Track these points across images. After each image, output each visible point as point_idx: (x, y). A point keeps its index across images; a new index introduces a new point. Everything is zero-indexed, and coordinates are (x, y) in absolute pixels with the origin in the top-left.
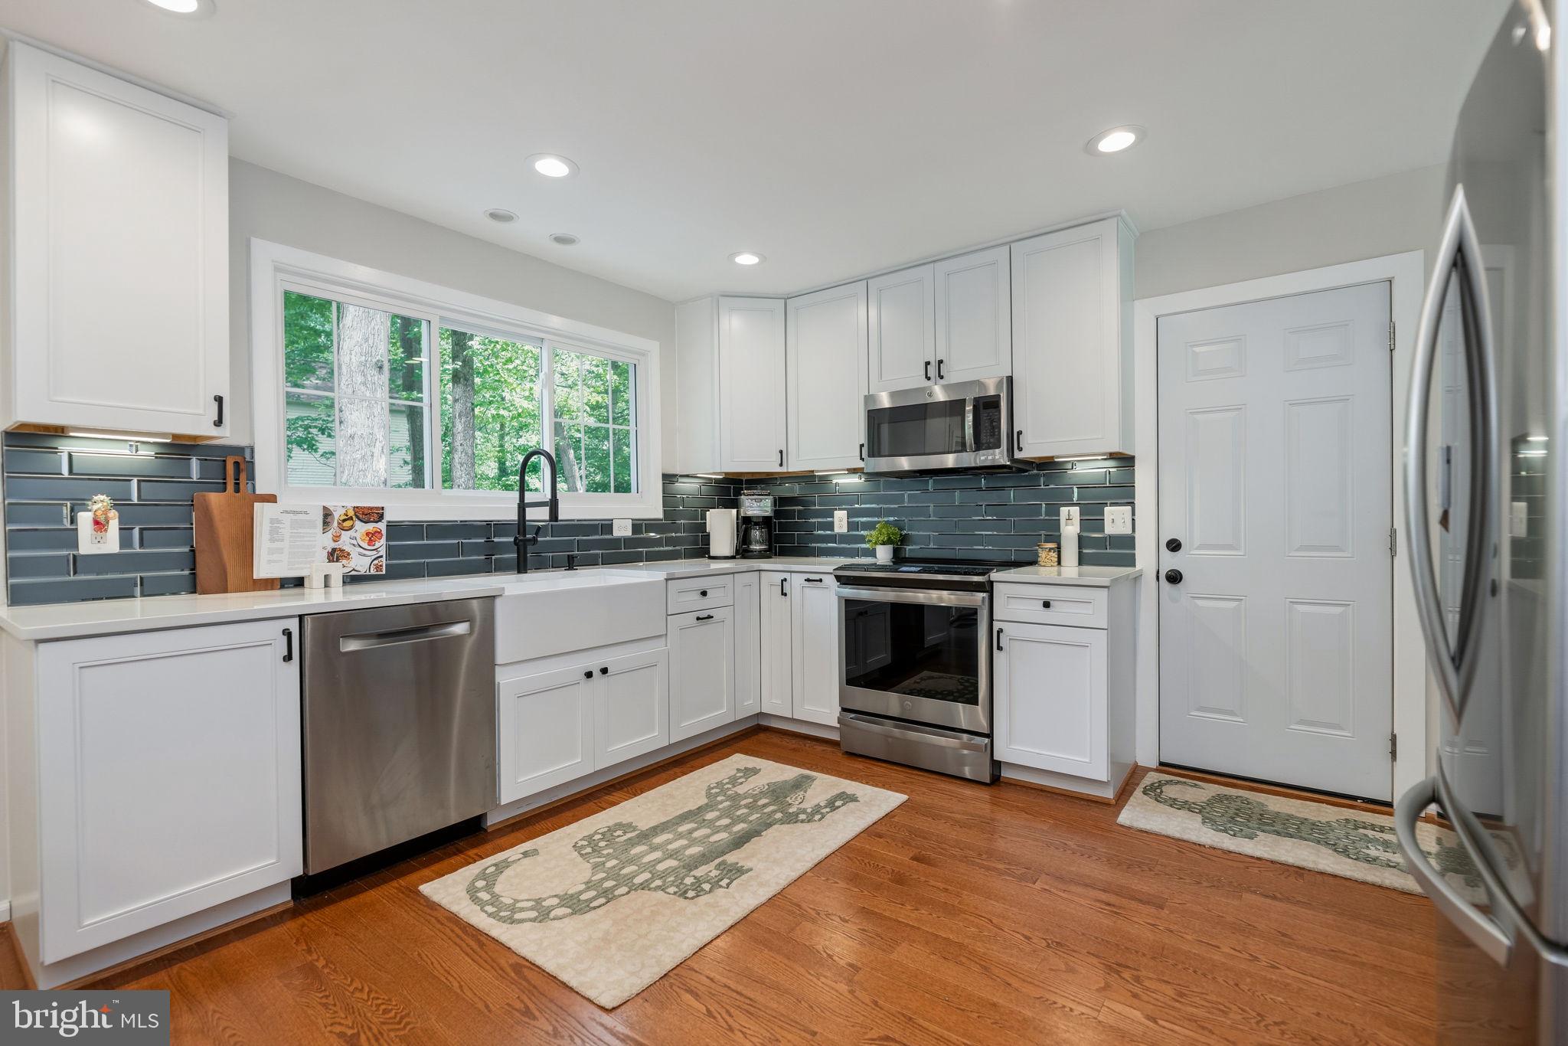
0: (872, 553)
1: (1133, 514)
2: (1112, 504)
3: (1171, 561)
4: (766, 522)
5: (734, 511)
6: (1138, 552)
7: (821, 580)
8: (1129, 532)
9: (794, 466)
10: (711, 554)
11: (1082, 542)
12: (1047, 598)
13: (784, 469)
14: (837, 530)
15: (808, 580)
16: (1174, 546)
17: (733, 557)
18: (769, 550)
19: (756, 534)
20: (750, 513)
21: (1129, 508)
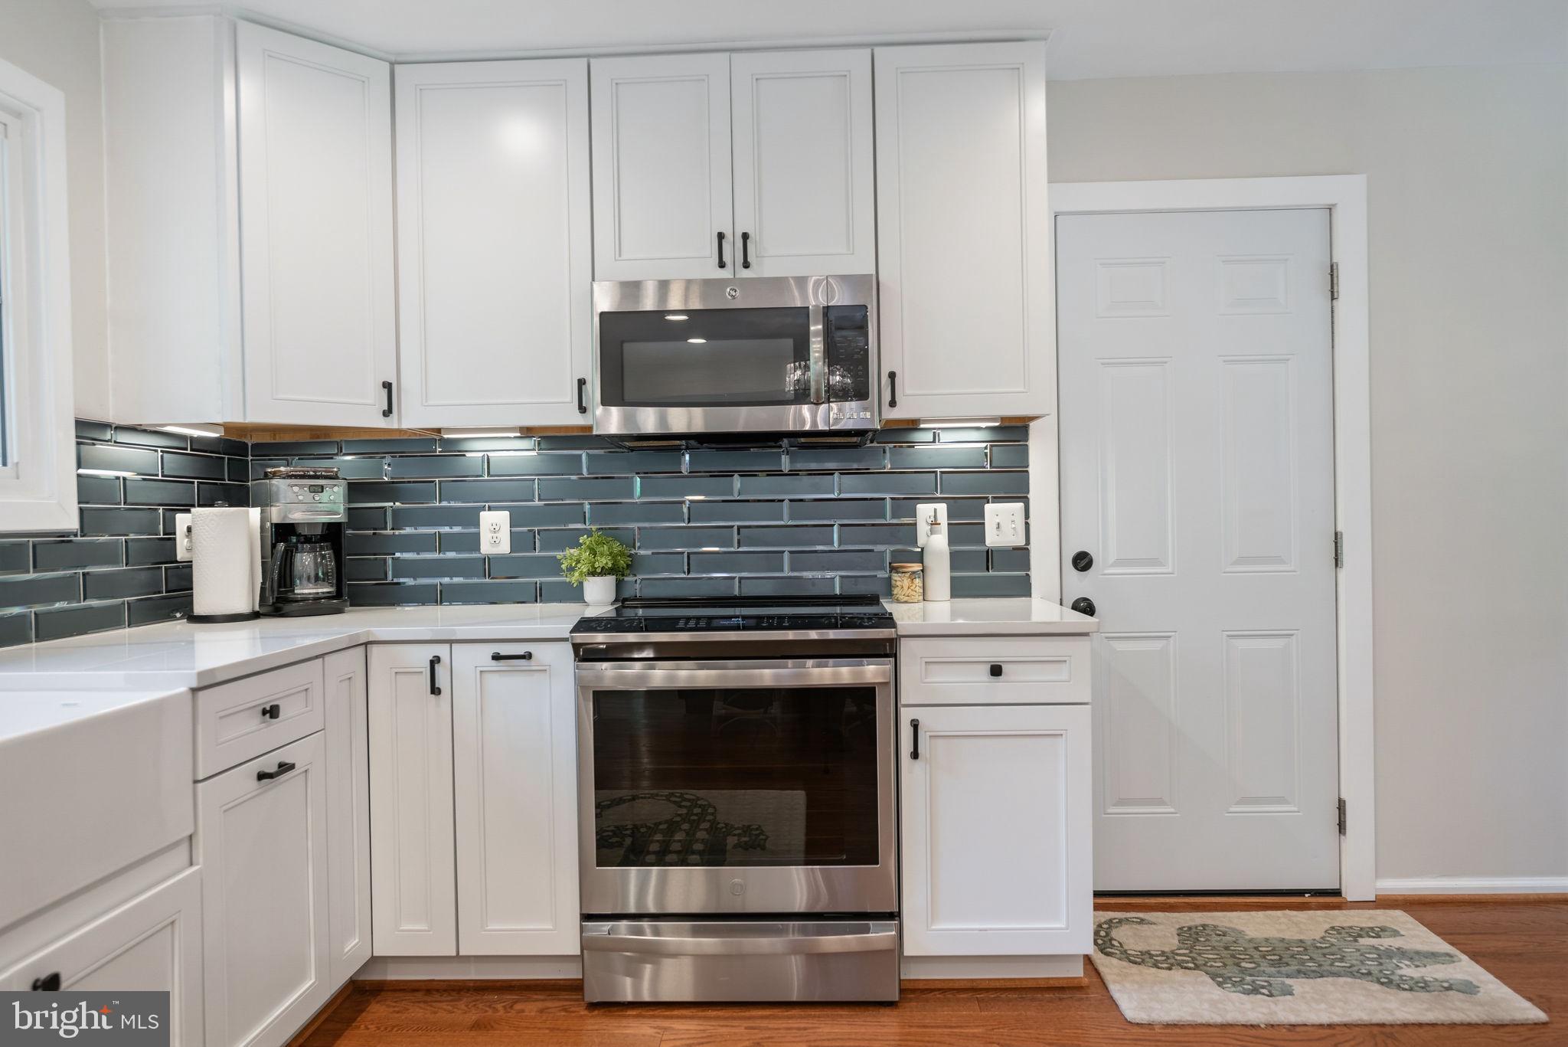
0: (576, 594)
1: (1027, 516)
2: (997, 500)
3: (1080, 585)
4: (331, 534)
5: (254, 513)
6: (1034, 573)
7: (528, 656)
8: (1021, 542)
9: (412, 417)
10: (199, 609)
11: (957, 560)
12: (996, 659)
13: (392, 423)
14: (486, 548)
15: (497, 657)
16: (1083, 562)
17: (255, 616)
18: (338, 595)
19: (305, 561)
20: (297, 516)
21: (1021, 505)
